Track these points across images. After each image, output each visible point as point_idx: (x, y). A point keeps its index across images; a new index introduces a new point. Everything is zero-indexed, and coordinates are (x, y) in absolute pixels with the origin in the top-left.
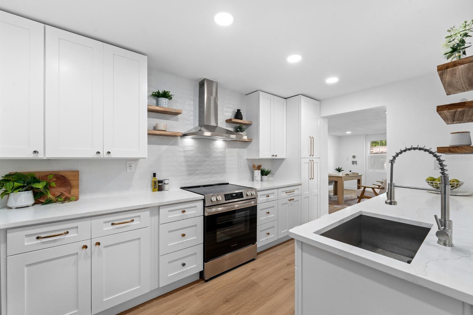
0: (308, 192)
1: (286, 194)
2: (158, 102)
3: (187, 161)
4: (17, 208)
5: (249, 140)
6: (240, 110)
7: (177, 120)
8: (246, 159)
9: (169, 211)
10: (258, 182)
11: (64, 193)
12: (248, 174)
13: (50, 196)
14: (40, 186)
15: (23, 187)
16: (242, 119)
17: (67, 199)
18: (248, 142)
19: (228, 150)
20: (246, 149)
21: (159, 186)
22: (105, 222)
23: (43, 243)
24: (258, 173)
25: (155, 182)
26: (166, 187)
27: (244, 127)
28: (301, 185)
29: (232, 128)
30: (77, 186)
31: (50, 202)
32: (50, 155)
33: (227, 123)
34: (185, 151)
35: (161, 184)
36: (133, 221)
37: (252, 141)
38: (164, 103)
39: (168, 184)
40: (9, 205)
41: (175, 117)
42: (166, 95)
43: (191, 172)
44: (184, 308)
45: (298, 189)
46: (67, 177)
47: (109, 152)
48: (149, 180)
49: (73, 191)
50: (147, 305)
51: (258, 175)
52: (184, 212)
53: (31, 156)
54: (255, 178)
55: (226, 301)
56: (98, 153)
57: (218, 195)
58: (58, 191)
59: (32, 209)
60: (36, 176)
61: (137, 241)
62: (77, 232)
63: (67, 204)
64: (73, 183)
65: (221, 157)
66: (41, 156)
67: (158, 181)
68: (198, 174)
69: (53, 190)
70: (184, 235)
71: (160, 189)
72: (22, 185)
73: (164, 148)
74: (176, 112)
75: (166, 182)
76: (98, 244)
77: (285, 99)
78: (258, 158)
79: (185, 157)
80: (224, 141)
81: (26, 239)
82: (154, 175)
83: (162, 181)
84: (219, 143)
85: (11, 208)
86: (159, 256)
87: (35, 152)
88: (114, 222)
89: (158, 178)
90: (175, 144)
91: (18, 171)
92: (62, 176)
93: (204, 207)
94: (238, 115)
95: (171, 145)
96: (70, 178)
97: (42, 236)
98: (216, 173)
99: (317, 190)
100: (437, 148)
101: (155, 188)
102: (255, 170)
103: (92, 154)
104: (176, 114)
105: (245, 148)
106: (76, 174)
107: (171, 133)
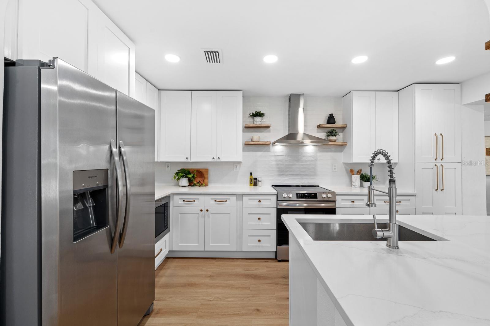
0: (432, 207)
1: (385, 204)
2: (255, 120)
3: (277, 164)
4: (182, 186)
5: (344, 144)
6: (333, 114)
7: (270, 132)
8: (343, 163)
9: (249, 199)
10: (356, 187)
11: (201, 181)
12: (346, 179)
13: (195, 182)
14: (190, 176)
15: (184, 176)
16: (334, 123)
17: (202, 185)
18: (344, 146)
19: (320, 155)
20: (342, 153)
21: (254, 182)
22: (211, 199)
23: (185, 204)
24: (356, 179)
25: (251, 180)
26: (260, 184)
27: (337, 130)
28: (415, 195)
29: (324, 132)
30: (207, 178)
31: (195, 185)
32: (193, 159)
33: (318, 129)
34: (275, 156)
35: (255, 181)
36: (226, 201)
37: (346, 145)
38: (258, 121)
39: (261, 181)
40: (180, 185)
41: (268, 130)
42: (259, 114)
43: (281, 174)
44: (253, 270)
45: (410, 200)
46: (203, 172)
47: (219, 158)
48: (248, 177)
49: (206, 180)
50: (235, 260)
51: (356, 180)
52: (260, 201)
53: (185, 160)
54: (352, 183)
55: (284, 278)
56: (213, 158)
57: (290, 193)
58: (199, 179)
59: (187, 187)
60: (190, 171)
61: (228, 215)
62: (199, 202)
63: (201, 187)
64: (205, 176)
65: (312, 161)
66: (189, 160)
67: (254, 179)
68: (287, 175)
69: (197, 179)
70: (259, 219)
71: (255, 185)
72: (183, 175)
73: (259, 154)
74: (265, 126)
75: (260, 180)
76: (207, 210)
77: (397, 91)
78: (352, 162)
79: (276, 160)
80: (313, 145)
81: (180, 200)
82: (251, 174)
83: (257, 179)
84: (310, 149)
85: (180, 186)
86: (242, 229)
87: (187, 158)
88: (217, 200)
89: (254, 176)
90: (268, 150)
91: (184, 168)
92: (201, 171)
93: (277, 200)
94: (331, 119)
95: (265, 151)
96: (204, 173)
97: (185, 200)
98: (306, 175)
99: (454, 207)
100: (487, 148)
101: (251, 183)
102: (352, 175)
103: (210, 160)
104: (268, 127)
105: (341, 151)
106: (207, 170)
107: (262, 142)
